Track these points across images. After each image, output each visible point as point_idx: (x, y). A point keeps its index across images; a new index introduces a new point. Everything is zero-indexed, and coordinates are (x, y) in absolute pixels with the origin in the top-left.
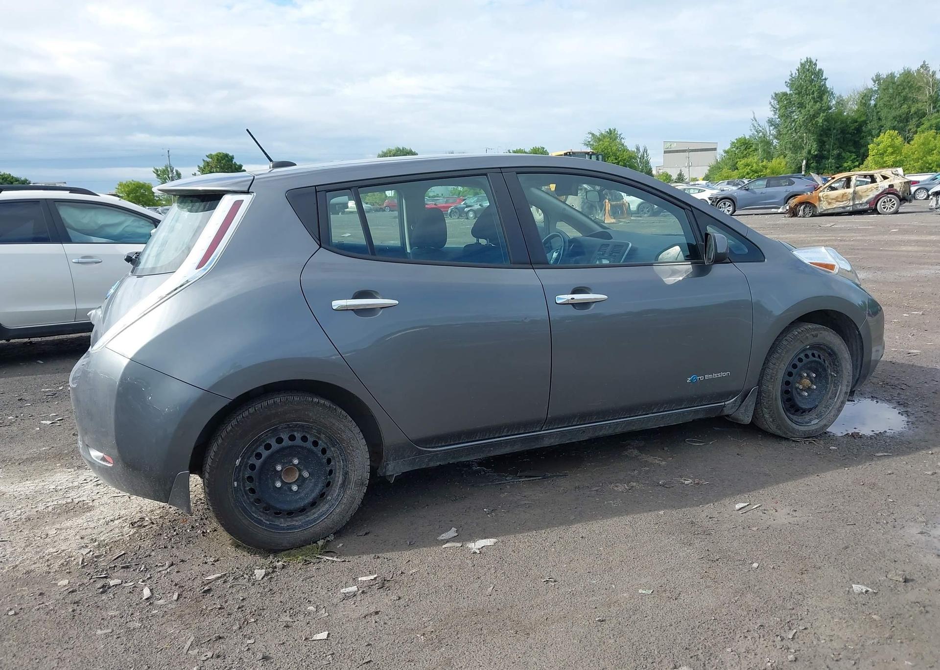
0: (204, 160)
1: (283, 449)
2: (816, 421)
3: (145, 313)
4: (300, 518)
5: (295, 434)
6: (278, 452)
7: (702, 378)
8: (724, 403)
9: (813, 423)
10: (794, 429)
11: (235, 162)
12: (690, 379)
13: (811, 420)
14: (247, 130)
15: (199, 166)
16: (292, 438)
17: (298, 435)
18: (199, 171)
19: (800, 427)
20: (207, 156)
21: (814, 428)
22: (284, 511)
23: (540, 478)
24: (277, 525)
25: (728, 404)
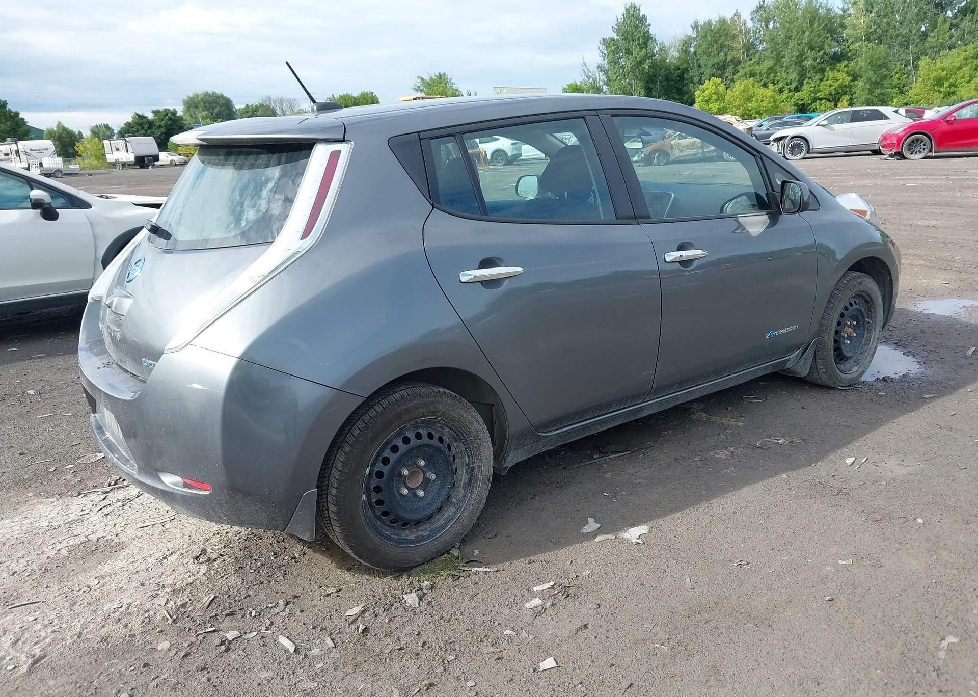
1: (412, 449)
3: (243, 297)
4: (425, 526)
5: (421, 431)
6: (406, 454)
7: (777, 333)
8: (788, 358)
11: (9, 109)
12: (768, 335)
13: (851, 368)
14: (287, 63)
16: (418, 436)
17: (424, 432)
22: (411, 521)
23: (629, 452)
24: (403, 539)
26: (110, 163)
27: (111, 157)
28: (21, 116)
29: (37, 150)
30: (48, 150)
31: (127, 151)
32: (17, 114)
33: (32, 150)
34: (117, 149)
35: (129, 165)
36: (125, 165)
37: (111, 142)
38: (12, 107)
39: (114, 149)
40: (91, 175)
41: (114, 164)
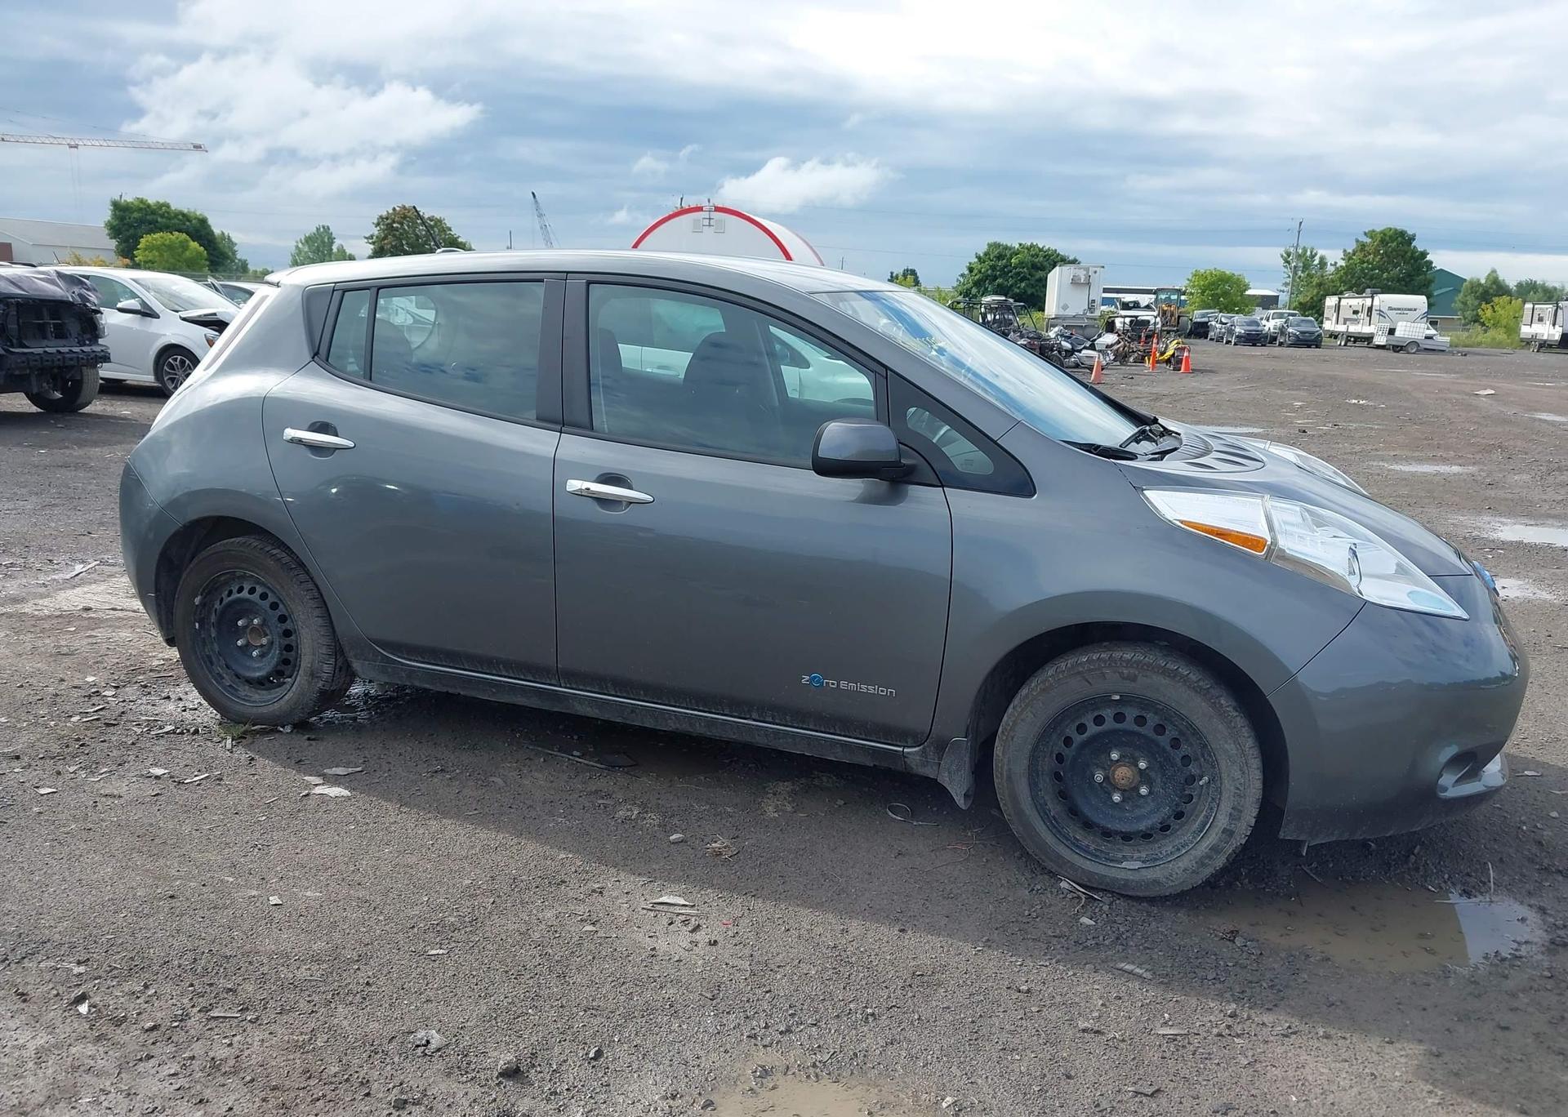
0: (1357, 241)
1: (244, 601)
2: (1137, 865)
5: (257, 587)
6: (239, 602)
7: (833, 684)
8: (901, 749)
9: (1124, 865)
10: (1060, 857)
11: (1415, 247)
12: (807, 678)
13: (1125, 858)
15: (1345, 251)
16: (252, 591)
17: (259, 590)
18: (1344, 260)
19: (1082, 860)
20: (1365, 234)
21: (1121, 875)
22: (244, 676)
25: (908, 753)
26: (1522, 340)
27: (1526, 331)
28: (1429, 258)
29: (1399, 309)
30: (1415, 310)
31: (1554, 325)
32: (1424, 254)
33: (1390, 309)
34: (1541, 320)
35: (1550, 346)
36: (1545, 346)
37: (1536, 306)
38: (1419, 245)
39: (1536, 318)
40: (1465, 355)
41: (1527, 343)
